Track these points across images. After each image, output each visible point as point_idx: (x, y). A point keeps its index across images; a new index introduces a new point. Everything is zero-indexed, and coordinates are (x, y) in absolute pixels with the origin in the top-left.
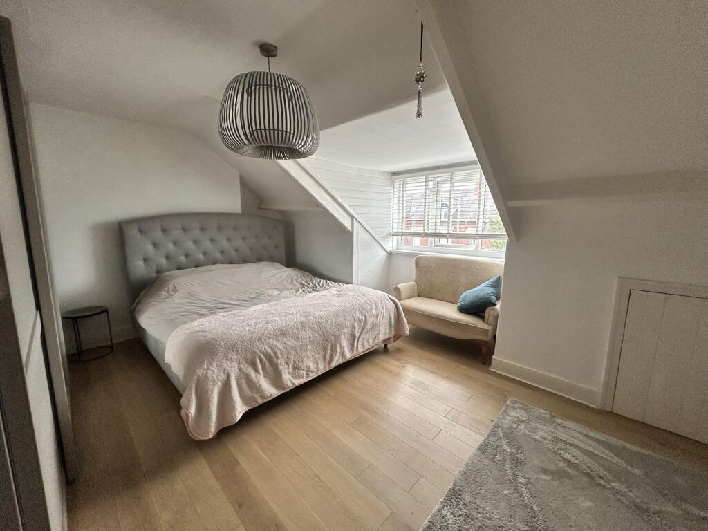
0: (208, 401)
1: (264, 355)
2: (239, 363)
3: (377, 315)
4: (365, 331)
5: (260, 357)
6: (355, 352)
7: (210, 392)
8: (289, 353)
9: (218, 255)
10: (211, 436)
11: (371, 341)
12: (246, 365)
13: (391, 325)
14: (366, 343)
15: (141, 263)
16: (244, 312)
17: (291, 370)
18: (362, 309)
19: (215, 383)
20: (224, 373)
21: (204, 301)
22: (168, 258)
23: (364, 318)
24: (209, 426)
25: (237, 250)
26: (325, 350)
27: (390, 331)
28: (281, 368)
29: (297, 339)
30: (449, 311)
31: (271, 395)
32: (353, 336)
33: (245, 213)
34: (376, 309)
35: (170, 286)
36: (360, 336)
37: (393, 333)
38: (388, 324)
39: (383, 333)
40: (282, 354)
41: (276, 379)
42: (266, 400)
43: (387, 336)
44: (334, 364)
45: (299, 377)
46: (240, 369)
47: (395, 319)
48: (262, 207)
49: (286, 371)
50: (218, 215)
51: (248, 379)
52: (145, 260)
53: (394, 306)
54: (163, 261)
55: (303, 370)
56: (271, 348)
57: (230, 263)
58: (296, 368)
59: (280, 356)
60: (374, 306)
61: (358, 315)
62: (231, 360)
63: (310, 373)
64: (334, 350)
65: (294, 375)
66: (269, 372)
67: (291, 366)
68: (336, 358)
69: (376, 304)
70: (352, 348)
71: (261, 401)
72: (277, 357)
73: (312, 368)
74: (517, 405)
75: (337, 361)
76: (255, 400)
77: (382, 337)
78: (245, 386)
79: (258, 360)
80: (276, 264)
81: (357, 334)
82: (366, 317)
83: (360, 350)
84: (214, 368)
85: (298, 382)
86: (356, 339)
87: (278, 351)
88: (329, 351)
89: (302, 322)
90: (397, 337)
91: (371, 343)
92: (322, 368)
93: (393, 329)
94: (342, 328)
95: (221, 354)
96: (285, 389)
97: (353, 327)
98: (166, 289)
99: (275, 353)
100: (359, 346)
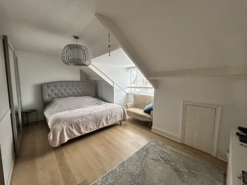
0: (56, 135)
1: (75, 123)
2: (67, 125)
3: (116, 113)
4: (111, 118)
5: (74, 124)
6: (108, 124)
7: (57, 133)
8: (84, 123)
9: (72, 94)
10: (57, 146)
11: (114, 121)
12: (69, 126)
13: (122, 116)
14: (112, 121)
15: (47, 96)
16: (73, 111)
17: (84, 128)
18: (111, 111)
19: (58, 130)
20: (62, 128)
21: (64, 108)
22: (56, 95)
23: (111, 113)
24: (56, 143)
25: (78, 92)
26: (97, 123)
27: (121, 118)
28: (81, 127)
29: (87, 119)
30: (141, 112)
31: (77, 135)
32: (107, 119)
33: (81, 81)
34: (116, 111)
35: (55, 103)
36: (110, 119)
37: (123, 119)
38: (121, 116)
39: (119, 119)
40: (81, 123)
41: (79, 130)
42: (76, 137)
43: (120, 120)
44: (100, 127)
45: (87, 131)
46: (67, 127)
47: (123, 114)
48: (88, 79)
49: (83, 128)
50: (72, 81)
51: (70, 130)
52: (49, 95)
53: (123, 110)
54: (54, 96)
55: (88, 128)
56: (77, 121)
57: (76, 96)
58: (86, 128)
59: (80, 124)
60: (115, 110)
61: (109, 112)
62: (65, 124)
63: (91, 130)
64: (100, 123)
65: (85, 130)
66: (77, 128)
67: (84, 127)
68: (100, 126)
69: (116, 109)
70: (107, 123)
71: (74, 137)
72: (79, 124)
73: (92, 128)
74: (154, 141)
75: (101, 127)
76: (72, 137)
77: (118, 120)
78: (68, 132)
79: (73, 125)
80: (90, 97)
81: (109, 119)
82: (112, 113)
83: (110, 123)
84: (59, 126)
85: (87, 132)
86: (108, 120)
87: (80, 122)
88: (98, 123)
89: (89, 114)
90: (124, 120)
91: (114, 122)
92: (96, 129)
93: (122, 117)
94: (103, 116)
95: (62, 122)
96: (82, 134)
97: (107, 116)
98: (53, 104)
99: (79, 123)
100: (109, 122)
